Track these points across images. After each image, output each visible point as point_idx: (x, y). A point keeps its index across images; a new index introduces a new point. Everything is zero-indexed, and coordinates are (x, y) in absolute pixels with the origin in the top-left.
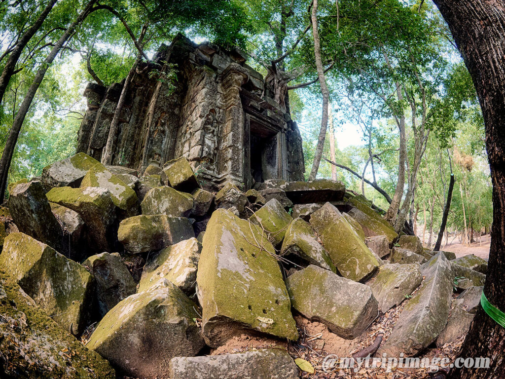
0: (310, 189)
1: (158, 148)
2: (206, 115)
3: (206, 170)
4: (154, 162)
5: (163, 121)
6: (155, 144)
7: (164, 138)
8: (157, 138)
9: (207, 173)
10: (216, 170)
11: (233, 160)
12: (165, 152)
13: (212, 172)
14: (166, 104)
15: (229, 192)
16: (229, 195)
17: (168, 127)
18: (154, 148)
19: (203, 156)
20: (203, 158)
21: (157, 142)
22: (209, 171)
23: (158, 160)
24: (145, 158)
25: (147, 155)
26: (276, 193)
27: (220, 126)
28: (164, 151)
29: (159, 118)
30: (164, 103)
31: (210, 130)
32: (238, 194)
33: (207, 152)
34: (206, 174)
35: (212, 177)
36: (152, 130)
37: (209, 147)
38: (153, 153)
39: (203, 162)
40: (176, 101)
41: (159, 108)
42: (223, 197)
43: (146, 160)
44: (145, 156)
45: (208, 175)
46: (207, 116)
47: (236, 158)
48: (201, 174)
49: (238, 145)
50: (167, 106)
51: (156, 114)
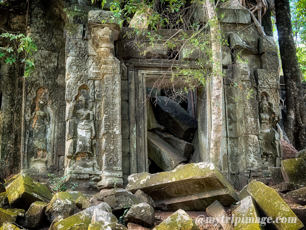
0: (170, 181)
1: (39, 141)
2: (74, 97)
3: (81, 169)
4: (37, 161)
5: (41, 102)
6: (36, 137)
7: (49, 124)
8: (37, 128)
9: (83, 172)
10: (96, 165)
11: (108, 151)
12: (52, 144)
13: (91, 169)
14: (41, 74)
15: (55, 203)
16: (55, 206)
17: (52, 108)
18: (36, 142)
19: (77, 152)
20: (77, 154)
21: (38, 133)
22: (85, 169)
23: (43, 157)
24: (23, 158)
25: (26, 155)
26: (111, 195)
27: (98, 106)
28: (50, 143)
29: (35, 99)
30: (39, 73)
31: (83, 116)
32: (62, 203)
33: (80, 146)
34: (81, 174)
35: (90, 175)
36: (28, 118)
37: (83, 139)
38: (36, 150)
39: (79, 159)
40: (56, 64)
41: (32, 85)
42: (51, 208)
43: (26, 160)
44: (24, 156)
45: (84, 174)
46: (76, 98)
47: (112, 148)
48: (74, 175)
49: (115, 130)
50: (43, 78)
51: (30, 94)
